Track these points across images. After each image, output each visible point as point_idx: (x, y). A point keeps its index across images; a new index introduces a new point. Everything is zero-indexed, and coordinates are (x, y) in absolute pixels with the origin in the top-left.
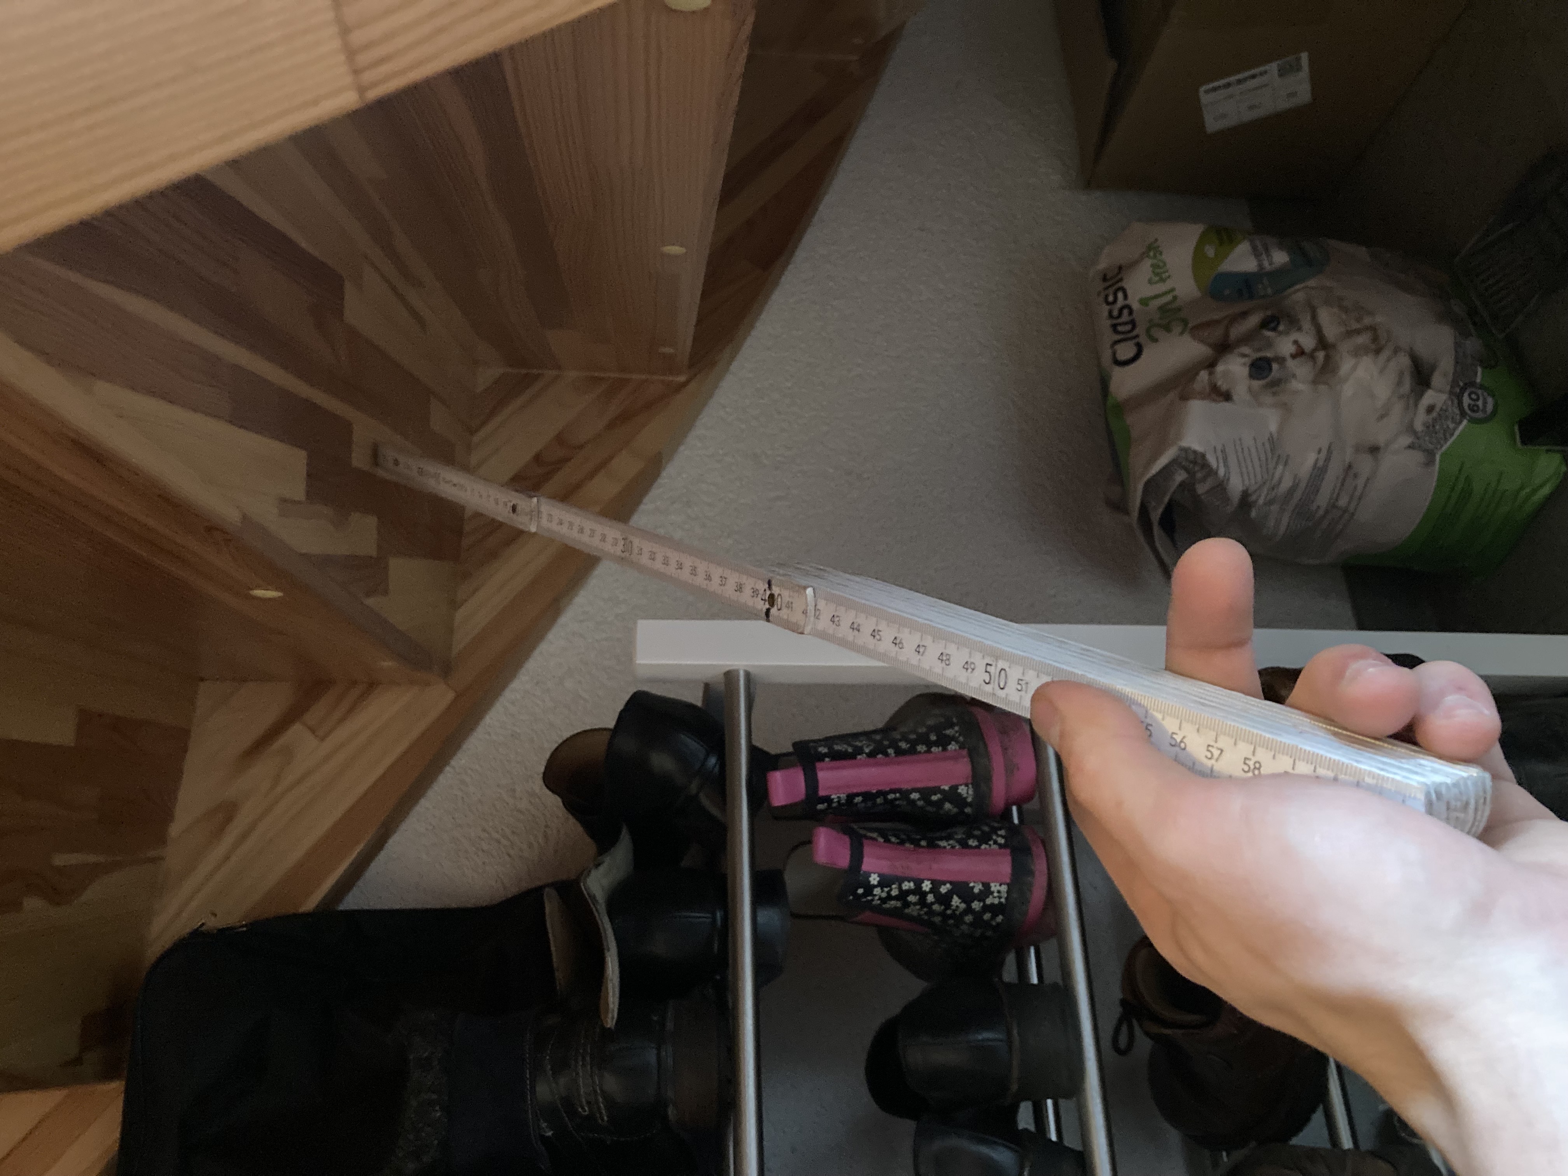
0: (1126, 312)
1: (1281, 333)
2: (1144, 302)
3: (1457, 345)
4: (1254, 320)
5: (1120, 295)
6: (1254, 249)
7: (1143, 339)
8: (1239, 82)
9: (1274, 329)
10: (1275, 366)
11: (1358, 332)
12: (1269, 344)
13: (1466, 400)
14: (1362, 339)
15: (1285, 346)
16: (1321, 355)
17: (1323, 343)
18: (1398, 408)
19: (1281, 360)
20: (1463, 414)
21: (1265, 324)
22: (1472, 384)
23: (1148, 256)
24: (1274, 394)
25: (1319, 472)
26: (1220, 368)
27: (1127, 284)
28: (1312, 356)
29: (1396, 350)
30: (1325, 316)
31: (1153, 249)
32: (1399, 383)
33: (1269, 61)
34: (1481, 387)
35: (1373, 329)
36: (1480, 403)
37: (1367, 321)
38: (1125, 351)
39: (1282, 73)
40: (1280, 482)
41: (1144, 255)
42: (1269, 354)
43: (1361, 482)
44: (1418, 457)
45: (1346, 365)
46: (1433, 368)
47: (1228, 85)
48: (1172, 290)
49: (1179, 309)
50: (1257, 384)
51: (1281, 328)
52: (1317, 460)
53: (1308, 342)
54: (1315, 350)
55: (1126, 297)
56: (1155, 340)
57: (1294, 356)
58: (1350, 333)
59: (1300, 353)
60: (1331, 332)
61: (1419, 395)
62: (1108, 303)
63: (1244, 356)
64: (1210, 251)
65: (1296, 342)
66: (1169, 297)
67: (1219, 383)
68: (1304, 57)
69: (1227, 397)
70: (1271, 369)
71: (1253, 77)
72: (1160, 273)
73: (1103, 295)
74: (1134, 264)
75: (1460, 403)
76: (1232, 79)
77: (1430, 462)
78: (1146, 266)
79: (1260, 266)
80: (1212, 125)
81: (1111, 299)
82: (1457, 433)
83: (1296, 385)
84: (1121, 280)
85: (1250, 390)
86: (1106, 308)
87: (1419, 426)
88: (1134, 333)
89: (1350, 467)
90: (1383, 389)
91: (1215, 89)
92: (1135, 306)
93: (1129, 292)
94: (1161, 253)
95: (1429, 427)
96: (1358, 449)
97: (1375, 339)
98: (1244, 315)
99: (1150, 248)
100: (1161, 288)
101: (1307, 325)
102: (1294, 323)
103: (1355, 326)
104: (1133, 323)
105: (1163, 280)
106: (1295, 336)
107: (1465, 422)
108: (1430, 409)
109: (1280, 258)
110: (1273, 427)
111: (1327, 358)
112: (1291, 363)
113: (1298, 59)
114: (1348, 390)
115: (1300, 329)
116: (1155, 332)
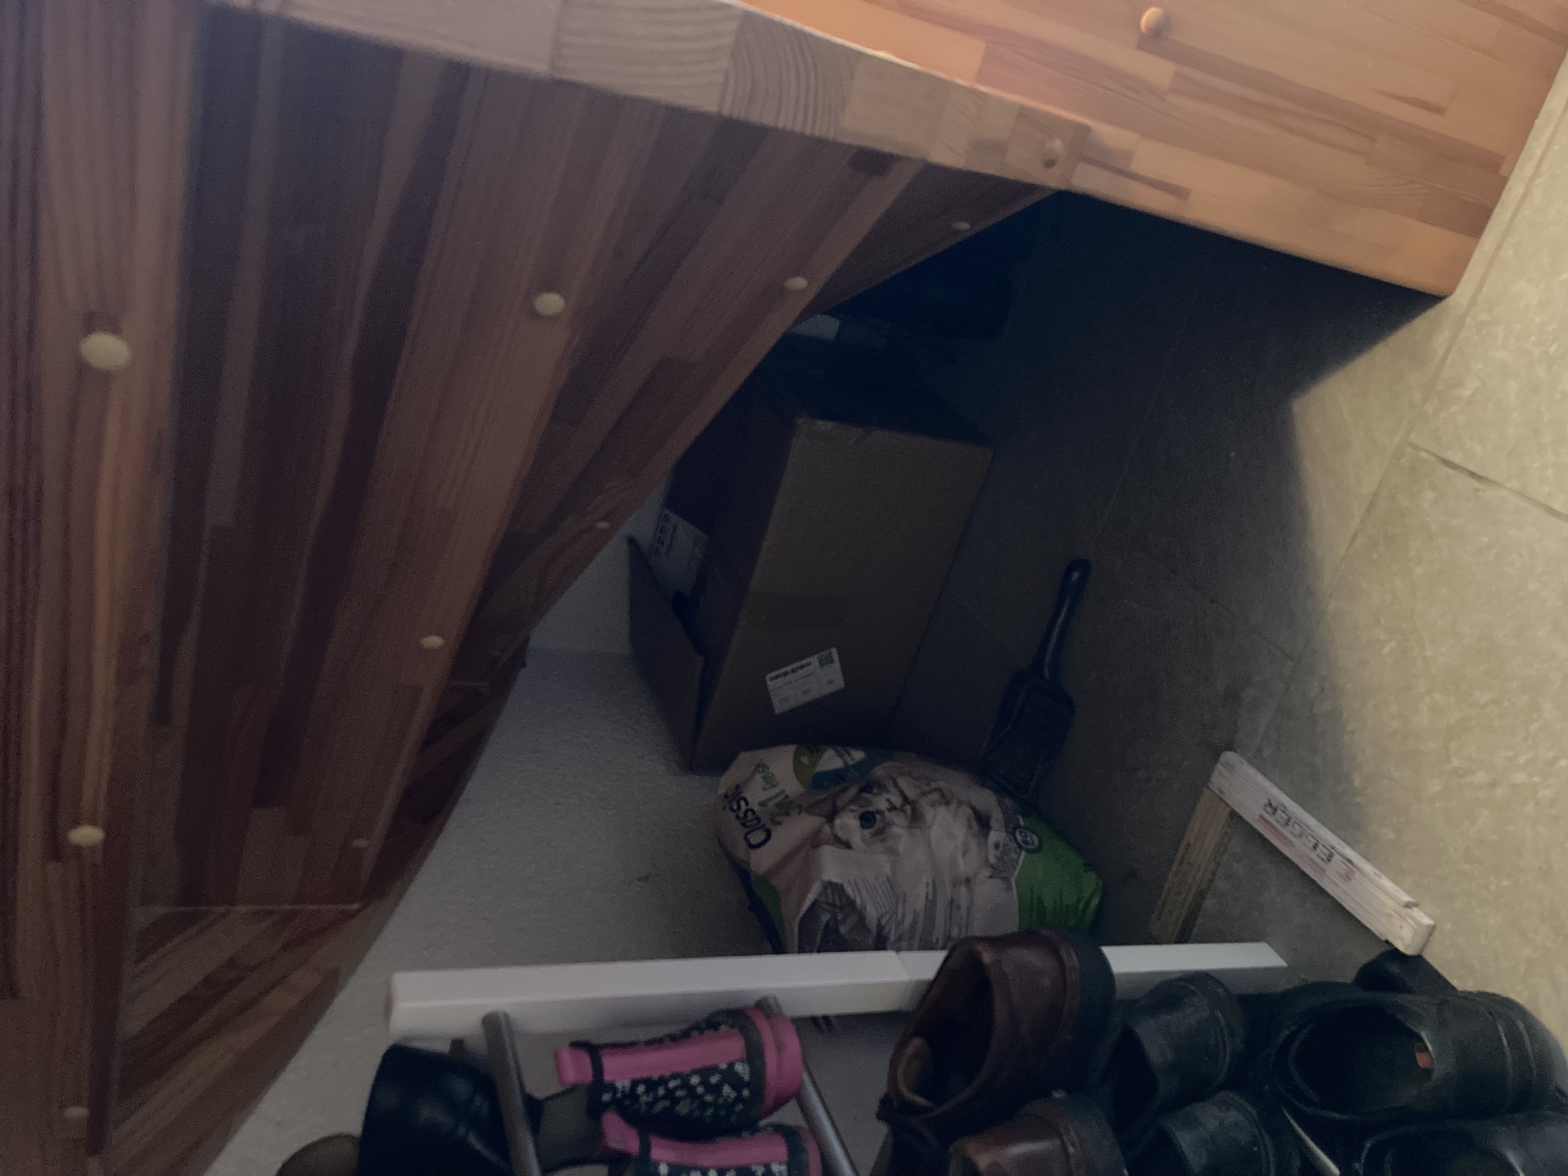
0: (750, 813)
1: (876, 795)
2: (762, 804)
3: (1000, 804)
4: (853, 791)
5: (742, 803)
6: (838, 753)
7: (769, 825)
8: (793, 671)
9: (870, 792)
10: (878, 817)
11: (930, 792)
12: (869, 803)
13: (1019, 838)
14: (935, 796)
15: (881, 803)
16: (908, 808)
17: (906, 800)
18: (974, 845)
19: (881, 813)
20: (1020, 847)
21: (862, 790)
22: (1019, 826)
23: (759, 772)
24: (882, 841)
25: (931, 904)
26: (837, 822)
27: (747, 795)
28: (902, 809)
29: (960, 803)
30: (902, 782)
31: (761, 767)
32: (970, 827)
33: (810, 655)
34: (1026, 828)
35: (939, 790)
36: (1029, 839)
37: (934, 785)
38: (757, 837)
39: (822, 664)
40: (903, 916)
41: (756, 771)
42: (870, 809)
43: (963, 911)
44: (997, 883)
45: (929, 814)
46: (988, 818)
47: (786, 674)
48: (783, 791)
49: (792, 802)
50: (867, 832)
51: (875, 791)
52: (927, 893)
53: (897, 801)
54: (903, 806)
55: (747, 803)
56: (779, 823)
57: (889, 810)
58: (924, 794)
59: (893, 808)
60: (911, 793)
61: (986, 836)
62: (733, 811)
63: (853, 811)
64: (805, 760)
65: (888, 800)
66: (782, 797)
67: (839, 834)
68: (834, 651)
69: (848, 845)
70: (875, 819)
71: (802, 667)
72: (770, 782)
73: (728, 807)
74: (748, 780)
75: (1015, 838)
76: (789, 668)
77: (1009, 888)
78: (758, 777)
79: (846, 763)
80: (779, 707)
81: (735, 807)
82: (1021, 861)
83: (896, 830)
84: (741, 793)
85: (863, 839)
86: (732, 815)
87: (992, 860)
88: (762, 823)
89: (952, 901)
90: (960, 831)
91: (777, 677)
92: (756, 808)
93: (749, 800)
94: (768, 768)
95: (1000, 859)
96: (955, 884)
97: (943, 795)
98: (844, 790)
99: (758, 766)
100: (773, 792)
101: (892, 789)
102: (883, 788)
103: (926, 788)
104: (759, 820)
105: (774, 786)
106: (886, 796)
107: (1023, 854)
108: (997, 846)
109: (858, 755)
110: (887, 870)
111: (914, 810)
112: (887, 813)
113: (830, 653)
114: (935, 832)
115: (888, 791)
116: (779, 819)
